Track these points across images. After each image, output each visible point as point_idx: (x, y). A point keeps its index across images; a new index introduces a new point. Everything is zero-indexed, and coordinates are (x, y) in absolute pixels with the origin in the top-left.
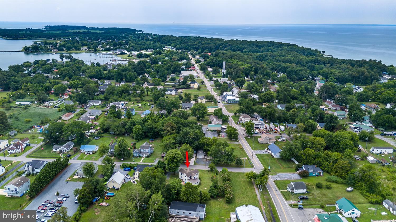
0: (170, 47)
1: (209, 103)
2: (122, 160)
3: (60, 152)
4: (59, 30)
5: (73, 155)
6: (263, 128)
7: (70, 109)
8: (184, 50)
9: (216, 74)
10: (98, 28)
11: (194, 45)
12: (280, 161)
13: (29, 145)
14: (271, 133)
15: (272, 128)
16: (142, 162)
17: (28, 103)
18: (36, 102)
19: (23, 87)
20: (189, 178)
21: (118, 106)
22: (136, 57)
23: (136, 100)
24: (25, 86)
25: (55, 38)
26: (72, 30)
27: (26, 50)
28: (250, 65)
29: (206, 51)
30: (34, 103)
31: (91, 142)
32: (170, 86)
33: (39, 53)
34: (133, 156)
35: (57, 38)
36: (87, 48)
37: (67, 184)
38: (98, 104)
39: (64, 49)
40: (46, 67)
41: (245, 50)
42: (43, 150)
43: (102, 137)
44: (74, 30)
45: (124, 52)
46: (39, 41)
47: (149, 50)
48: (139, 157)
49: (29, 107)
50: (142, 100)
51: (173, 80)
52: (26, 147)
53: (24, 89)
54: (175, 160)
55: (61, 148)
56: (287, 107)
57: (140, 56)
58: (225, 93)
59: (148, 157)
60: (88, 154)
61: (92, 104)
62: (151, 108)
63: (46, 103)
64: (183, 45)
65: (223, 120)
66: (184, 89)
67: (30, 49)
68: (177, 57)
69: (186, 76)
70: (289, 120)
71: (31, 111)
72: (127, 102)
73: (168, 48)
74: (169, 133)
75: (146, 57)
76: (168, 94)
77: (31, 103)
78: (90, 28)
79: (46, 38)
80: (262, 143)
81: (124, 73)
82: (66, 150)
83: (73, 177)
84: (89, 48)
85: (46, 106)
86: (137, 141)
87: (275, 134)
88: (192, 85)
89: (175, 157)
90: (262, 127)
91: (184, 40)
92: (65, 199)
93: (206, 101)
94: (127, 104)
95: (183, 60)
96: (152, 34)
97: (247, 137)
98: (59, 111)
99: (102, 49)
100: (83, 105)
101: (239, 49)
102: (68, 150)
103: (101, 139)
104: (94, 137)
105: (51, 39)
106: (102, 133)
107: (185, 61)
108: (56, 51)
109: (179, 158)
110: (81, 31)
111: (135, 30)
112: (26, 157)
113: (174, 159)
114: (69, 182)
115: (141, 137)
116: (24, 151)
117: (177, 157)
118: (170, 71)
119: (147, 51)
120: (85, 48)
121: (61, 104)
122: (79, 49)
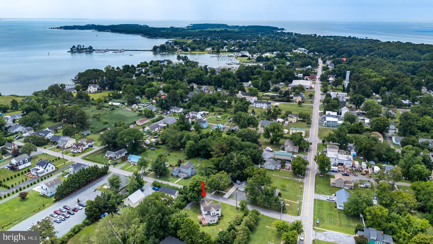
0: (303, 49)
1: (301, 123)
2: (158, 177)
3: (111, 158)
4: (198, 29)
5: (119, 163)
6: (349, 166)
7: (148, 115)
8: (316, 53)
9: (336, 87)
10: (238, 26)
11: (330, 48)
12: (342, 215)
13: (92, 146)
14: (358, 173)
15: (363, 168)
16: (176, 183)
17: (118, 104)
18: (126, 104)
19: (123, 88)
20: (206, 213)
21: (195, 116)
22: (255, 61)
23: (219, 111)
24: (125, 87)
25: (189, 37)
26: (212, 28)
27: (155, 50)
28: (384, 78)
29: (344, 55)
30: (125, 104)
31: (145, 152)
32: (269, 98)
33: (164, 53)
34: (172, 175)
35: (190, 37)
36: (211, 49)
37: (95, 192)
38: (179, 111)
39: (189, 49)
40: (155, 68)
41: (399, 56)
42: (98, 154)
43: (159, 148)
44: (213, 28)
45: (245, 54)
46: (171, 40)
47: (275, 52)
48: (177, 176)
49: (116, 108)
50: (225, 111)
51: (276, 90)
52: (88, 148)
53: (123, 90)
54: (195, 189)
55: (112, 154)
56: (403, 142)
57: (259, 59)
58: (327, 112)
59: (185, 178)
60: (133, 165)
61: (173, 111)
62: (229, 122)
63: (135, 106)
64: (318, 47)
65: (299, 148)
66: (282, 103)
67: (158, 49)
68: (300, 62)
69: (294, 87)
70: (393, 160)
71: (116, 112)
72: (208, 112)
73: (300, 50)
74: (216, 155)
75: (267, 60)
76: (259, 107)
77: (121, 104)
78: (230, 26)
79: (181, 38)
80: (334, 185)
81: (222, 79)
82: (115, 157)
83: (103, 187)
84: (213, 49)
85: (132, 109)
86: (188, 158)
87: (362, 176)
88: (294, 98)
89: (196, 185)
90: (348, 164)
91: (324, 41)
92: (81, 207)
93: (298, 121)
94: (207, 114)
95: (308, 65)
96: (292, 33)
97: (319, 174)
98: (138, 116)
99: (227, 50)
100: (165, 111)
101: (391, 54)
102: (118, 158)
103: (157, 150)
104: (150, 147)
105: (184, 38)
106: (160, 144)
107: (310, 67)
108: (180, 52)
109: (200, 187)
110: (218, 30)
111: (277, 29)
112: (82, 158)
113: (195, 187)
114: (97, 191)
115: (192, 154)
116: (83, 152)
117: (199, 186)
118: (279, 79)
119: (273, 54)
120: (209, 49)
121: (146, 107)
122: (203, 50)
